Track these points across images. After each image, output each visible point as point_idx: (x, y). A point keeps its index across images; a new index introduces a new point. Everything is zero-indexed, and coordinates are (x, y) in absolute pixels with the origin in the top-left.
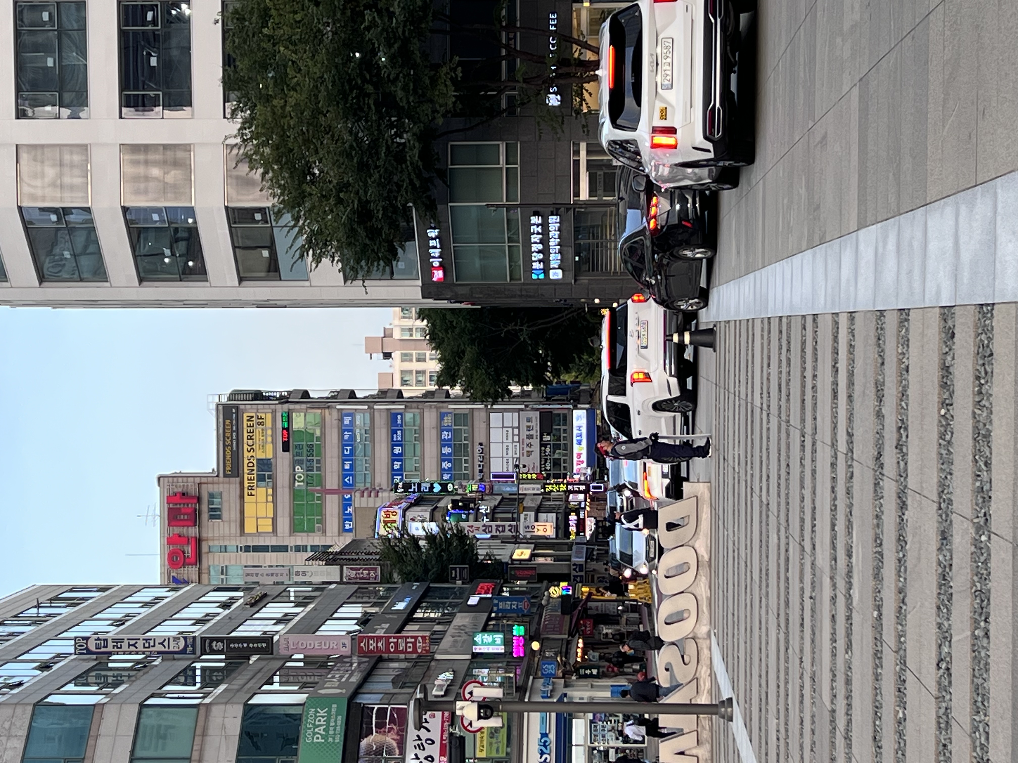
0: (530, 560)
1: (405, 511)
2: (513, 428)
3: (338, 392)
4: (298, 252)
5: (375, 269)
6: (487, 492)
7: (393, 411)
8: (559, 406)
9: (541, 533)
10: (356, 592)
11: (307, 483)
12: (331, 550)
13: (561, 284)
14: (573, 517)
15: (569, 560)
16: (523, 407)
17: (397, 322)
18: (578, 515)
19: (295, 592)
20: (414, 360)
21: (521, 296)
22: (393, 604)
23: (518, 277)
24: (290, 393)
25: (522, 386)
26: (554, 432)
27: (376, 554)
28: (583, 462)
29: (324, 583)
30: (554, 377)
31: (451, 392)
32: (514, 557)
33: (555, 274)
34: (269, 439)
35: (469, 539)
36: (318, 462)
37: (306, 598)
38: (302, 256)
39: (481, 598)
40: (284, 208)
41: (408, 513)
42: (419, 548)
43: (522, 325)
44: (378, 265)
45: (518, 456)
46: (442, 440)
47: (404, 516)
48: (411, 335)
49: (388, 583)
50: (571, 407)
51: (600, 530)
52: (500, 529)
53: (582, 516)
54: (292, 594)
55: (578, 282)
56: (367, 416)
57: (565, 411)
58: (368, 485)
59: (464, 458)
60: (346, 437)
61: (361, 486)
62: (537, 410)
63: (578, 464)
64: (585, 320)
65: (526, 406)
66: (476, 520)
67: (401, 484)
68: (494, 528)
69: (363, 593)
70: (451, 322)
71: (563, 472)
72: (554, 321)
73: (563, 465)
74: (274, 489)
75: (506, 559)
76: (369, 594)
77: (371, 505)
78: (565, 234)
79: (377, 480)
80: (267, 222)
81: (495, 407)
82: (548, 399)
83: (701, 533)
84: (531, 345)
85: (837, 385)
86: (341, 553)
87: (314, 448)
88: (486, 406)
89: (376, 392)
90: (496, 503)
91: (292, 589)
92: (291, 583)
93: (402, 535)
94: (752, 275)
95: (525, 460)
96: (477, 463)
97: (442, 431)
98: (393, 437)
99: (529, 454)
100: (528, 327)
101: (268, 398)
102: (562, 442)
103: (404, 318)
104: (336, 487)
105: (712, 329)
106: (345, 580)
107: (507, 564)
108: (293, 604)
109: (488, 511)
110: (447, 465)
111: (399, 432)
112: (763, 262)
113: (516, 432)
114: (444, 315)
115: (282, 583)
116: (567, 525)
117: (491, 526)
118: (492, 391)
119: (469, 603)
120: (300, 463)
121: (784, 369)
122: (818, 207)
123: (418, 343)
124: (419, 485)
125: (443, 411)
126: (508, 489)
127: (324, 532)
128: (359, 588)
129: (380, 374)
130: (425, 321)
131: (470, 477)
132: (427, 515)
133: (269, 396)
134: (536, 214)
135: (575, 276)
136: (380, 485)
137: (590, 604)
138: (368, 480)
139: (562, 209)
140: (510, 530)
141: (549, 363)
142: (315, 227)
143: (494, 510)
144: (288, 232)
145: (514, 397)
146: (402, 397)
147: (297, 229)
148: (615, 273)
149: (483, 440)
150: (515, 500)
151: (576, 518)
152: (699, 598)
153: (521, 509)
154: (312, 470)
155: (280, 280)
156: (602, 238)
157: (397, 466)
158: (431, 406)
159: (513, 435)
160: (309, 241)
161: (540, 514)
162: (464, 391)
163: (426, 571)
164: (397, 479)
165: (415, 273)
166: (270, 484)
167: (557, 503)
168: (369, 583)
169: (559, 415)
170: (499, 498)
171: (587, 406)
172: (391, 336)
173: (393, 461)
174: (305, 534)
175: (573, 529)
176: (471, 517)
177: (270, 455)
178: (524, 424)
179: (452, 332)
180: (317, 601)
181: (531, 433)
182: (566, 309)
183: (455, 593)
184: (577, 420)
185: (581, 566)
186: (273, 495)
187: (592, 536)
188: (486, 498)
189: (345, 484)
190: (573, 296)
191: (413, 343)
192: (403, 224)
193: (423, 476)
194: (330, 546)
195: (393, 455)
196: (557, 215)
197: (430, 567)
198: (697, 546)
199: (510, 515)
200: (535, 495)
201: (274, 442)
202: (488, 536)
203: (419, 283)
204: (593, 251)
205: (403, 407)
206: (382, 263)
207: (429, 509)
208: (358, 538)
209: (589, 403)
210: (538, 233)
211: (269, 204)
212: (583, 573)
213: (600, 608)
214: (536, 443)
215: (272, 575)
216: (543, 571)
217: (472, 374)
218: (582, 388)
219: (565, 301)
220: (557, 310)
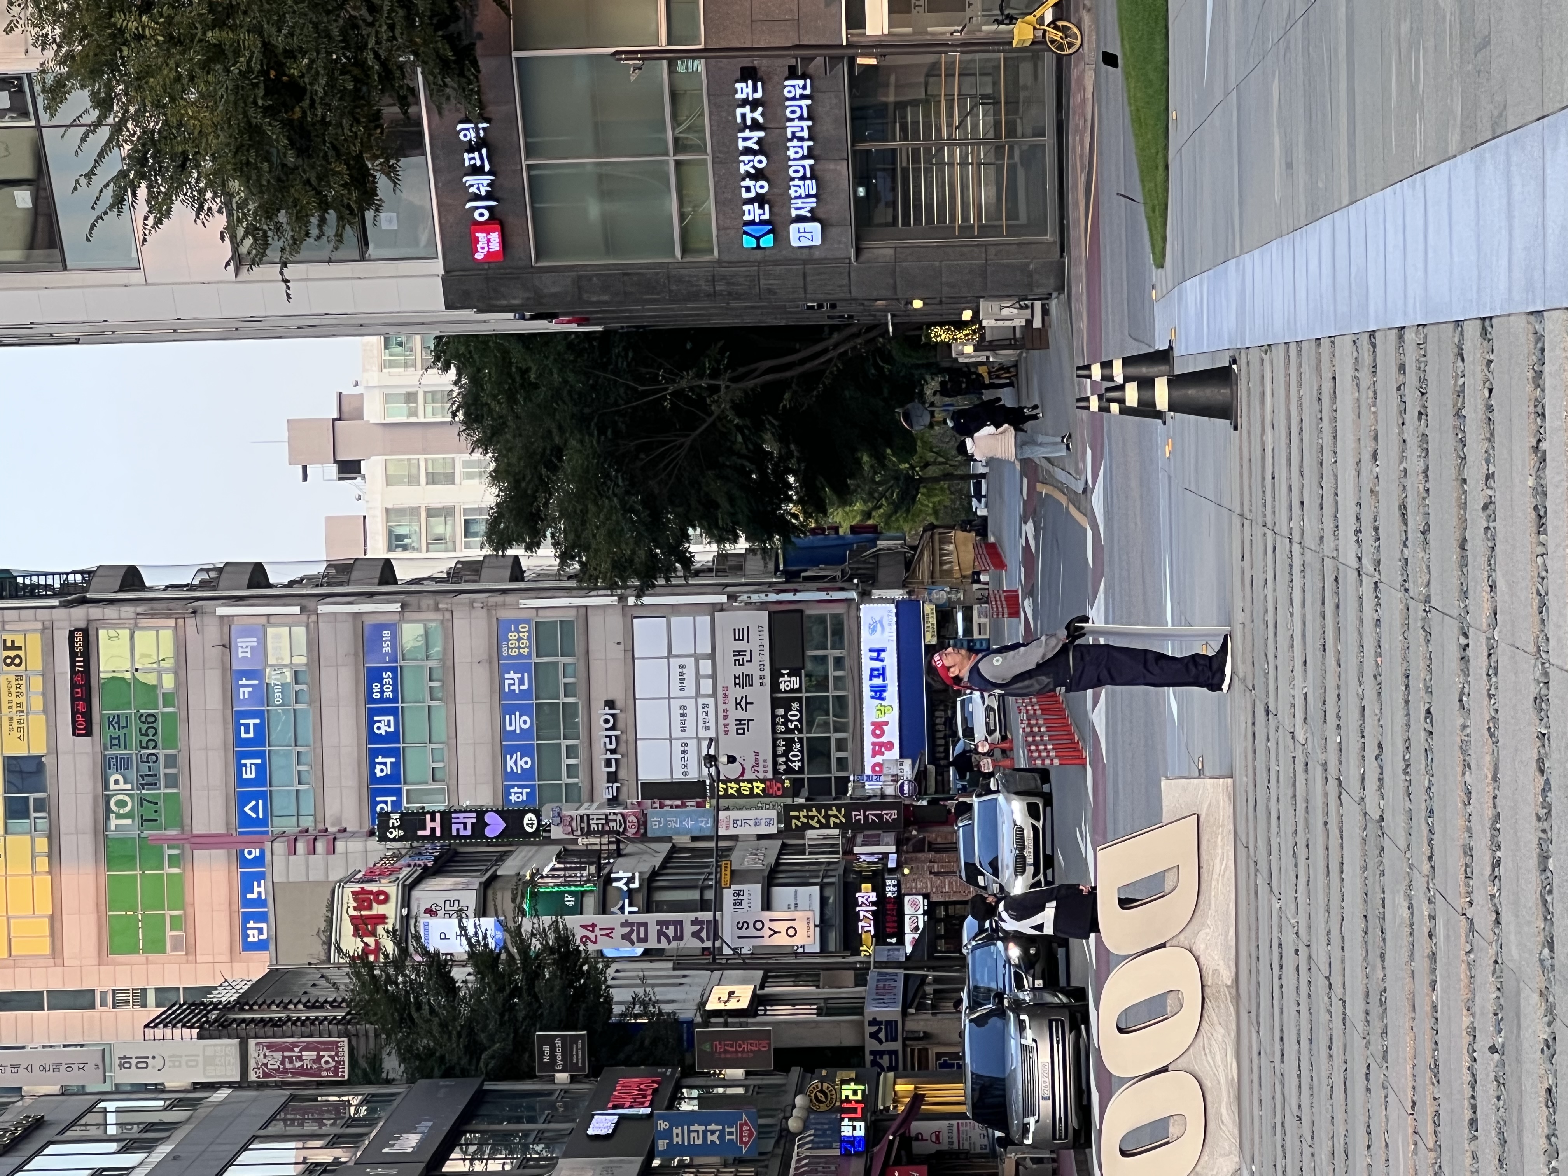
0: (750, 1012)
1: (408, 890)
2: (697, 658)
3: (220, 570)
4: (109, 192)
5: (315, 232)
6: (631, 832)
7: (369, 621)
8: (822, 596)
9: (782, 940)
10: (284, 1107)
11: (143, 821)
12: (211, 998)
13: (819, 261)
14: (867, 894)
15: (858, 1010)
16: (723, 599)
17: (373, 377)
18: (879, 888)
19: (118, 1111)
20: (423, 479)
21: (712, 296)
22: (386, 1138)
23: (703, 245)
24: (87, 574)
25: (720, 541)
26: (809, 666)
27: (335, 1005)
28: (889, 746)
29: (197, 1086)
30: (807, 515)
31: (525, 563)
32: (709, 1007)
33: (802, 233)
34: (37, 703)
35: (586, 960)
36: (171, 761)
37: (150, 1127)
38: (118, 202)
39: (622, 1117)
40: (70, 76)
41: (415, 894)
42: (449, 986)
43: (715, 374)
44: (323, 221)
45: (712, 733)
46: (503, 695)
47: (406, 902)
48: (414, 413)
49: (370, 1082)
50: (853, 595)
51: (941, 928)
52: (671, 932)
53: (891, 891)
54: (111, 1118)
55: (865, 256)
56: (300, 632)
57: (839, 609)
58: (307, 822)
59: (564, 744)
60: (244, 692)
61: (289, 826)
62: (762, 606)
63: (875, 753)
64: (888, 358)
65: (732, 597)
66: (603, 909)
67: (395, 816)
68: (653, 930)
69: (306, 1110)
70: (524, 372)
71: (835, 773)
72: (803, 362)
73: (835, 755)
74: (53, 836)
75: (688, 1012)
76: (320, 1114)
77: (316, 875)
78: (827, 127)
79: (332, 809)
80: (25, 114)
81: (647, 600)
82: (791, 576)
83: (1212, 912)
84: (739, 428)
85: (1545, 494)
86: (242, 1003)
87: (159, 725)
88: (622, 599)
89: (319, 569)
90: (657, 862)
91: (111, 1106)
92: (107, 1087)
93: (404, 952)
94: (1325, 223)
95: (729, 745)
96: (600, 756)
97: (503, 670)
98: (370, 691)
99: (742, 726)
100: (733, 380)
101: (32, 592)
102: (832, 692)
103: (392, 364)
104: (222, 831)
105: (1229, 368)
106: (253, 1077)
107: (691, 1024)
108: (113, 1146)
109: (635, 885)
110: (519, 763)
111: (387, 677)
112: (1353, 188)
113: (706, 667)
114: (505, 353)
115: (82, 1091)
116: (850, 917)
117: (645, 924)
118: (642, 554)
119: (590, 1132)
120: (122, 764)
121: (1415, 465)
122: (1486, 43)
123: (432, 432)
124: (446, 817)
125: (506, 614)
126: (689, 824)
127: (191, 951)
128: (293, 1098)
129: (328, 519)
130: (453, 371)
131: (585, 794)
132: (470, 899)
133: (34, 587)
134: (749, 74)
135: (858, 238)
136: (339, 820)
137: (917, 1126)
138: (307, 807)
139: (819, 60)
140: (696, 935)
141: (791, 479)
142: (155, 124)
143: (651, 880)
144: (84, 139)
145: (697, 573)
146: (395, 582)
147: (104, 133)
148: (966, 229)
149: (616, 695)
150: (707, 852)
151: (873, 897)
152: (1207, 1084)
153: (726, 875)
154: (154, 785)
155: (65, 269)
156: (928, 137)
157: (384, 767)
158: (472, 603)
159: (698, 676)
160: (138, 159)
161: (777, 891)
162: (565, 557)
163: (474, 1049)
164: (386, 803)
165: (424, 238)
166: (43, 825)
167: (822, 858)
168: (320, 1084)
169: (821, 619)
170: (665, 847)
171: (898, 594)
172: (358, 415)
173: (373, 754)
174: (140, 958)
175: (866, 927)
176: (590, 902)
177: (38, 748)
178: (727, 646)
179: (528, 399)
180: (179, 1135)
181: (747, 669)
182: (834, 328)
183: (553, 1107)
184: (873, 630)
185: (891, 1025)
186: (50, 856)
187: (917, 944)
188: (629, 848)
189: (244, 820)
190: (855, 293)
191: (418, 432)
192: (391, 111)
193: (454, 791)
194: (209, 990)
195: (373, 737)
196: (804, 77)
197: (483, 1037)
198: (1200, 948)
199: (694, 895)
200: (760, 837)
201: (50, 710)
202: (639, 951)
203: (438, 267)
204: (905, 171)
205: (397, 607)
206: (332, 215)
207: (476, 881)
208: (286, 962)
209: (903, 586)
210: (755, 126)
211: (31, 66)
212: (897, 1046)
213: (944, 1137)
214: (761, 696)
215: (57, 1067)
216: (789, 1041)
217: (585, 512)
218: (881, 544)
219: (833, 306)
220: (813, 333)
